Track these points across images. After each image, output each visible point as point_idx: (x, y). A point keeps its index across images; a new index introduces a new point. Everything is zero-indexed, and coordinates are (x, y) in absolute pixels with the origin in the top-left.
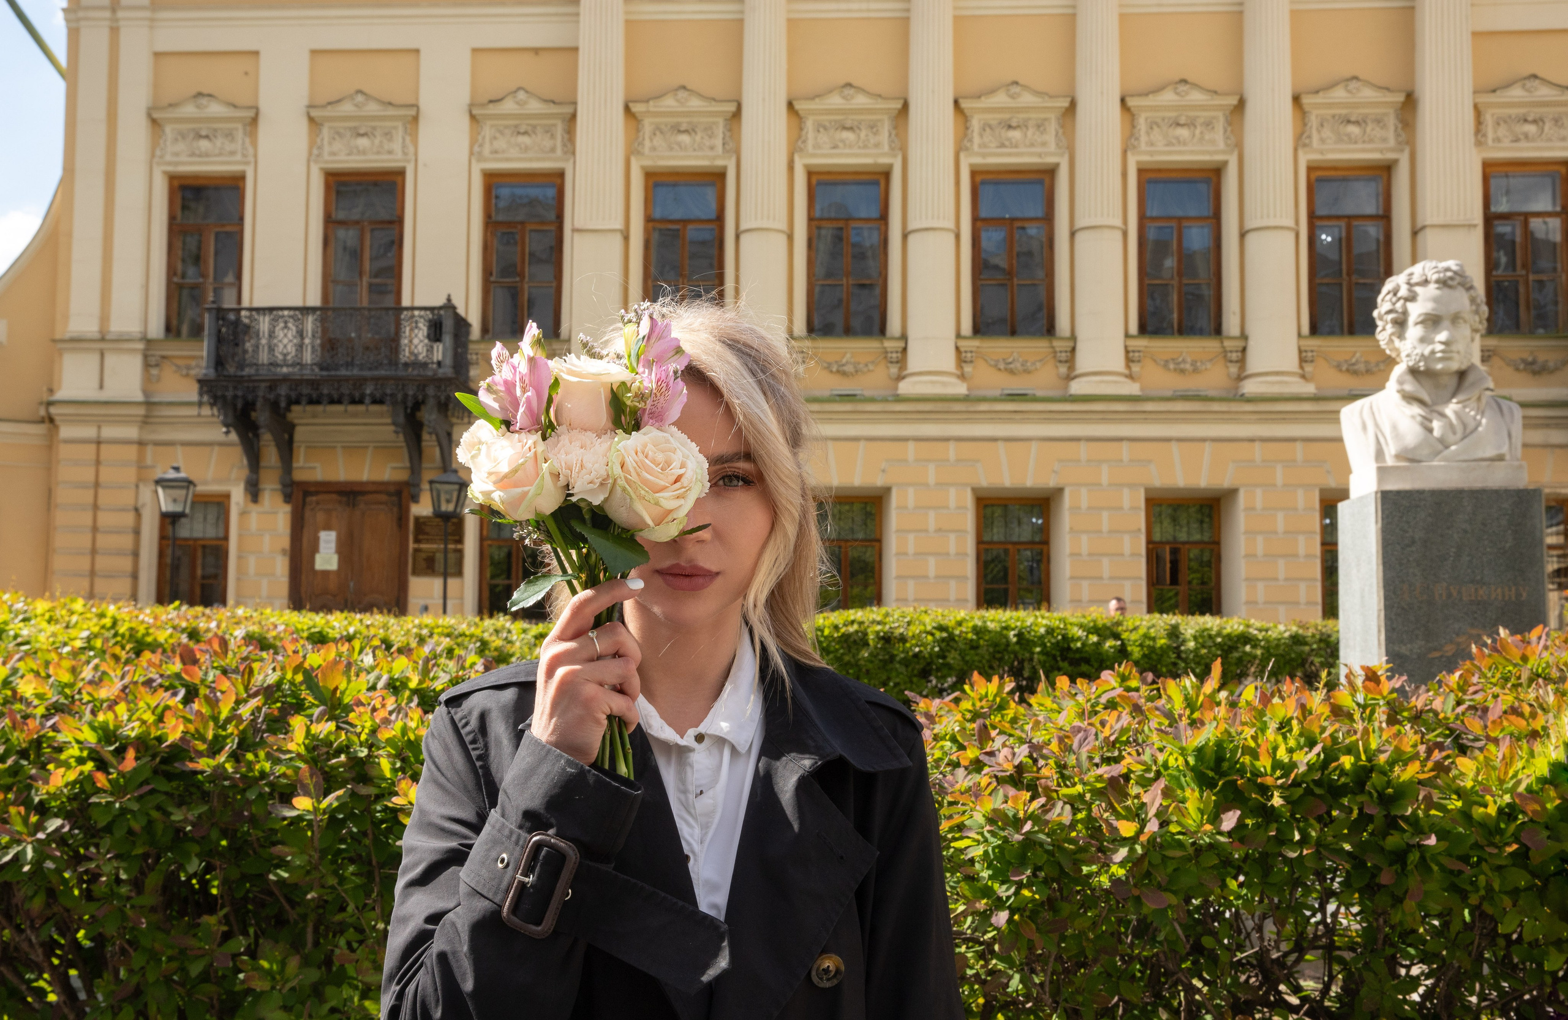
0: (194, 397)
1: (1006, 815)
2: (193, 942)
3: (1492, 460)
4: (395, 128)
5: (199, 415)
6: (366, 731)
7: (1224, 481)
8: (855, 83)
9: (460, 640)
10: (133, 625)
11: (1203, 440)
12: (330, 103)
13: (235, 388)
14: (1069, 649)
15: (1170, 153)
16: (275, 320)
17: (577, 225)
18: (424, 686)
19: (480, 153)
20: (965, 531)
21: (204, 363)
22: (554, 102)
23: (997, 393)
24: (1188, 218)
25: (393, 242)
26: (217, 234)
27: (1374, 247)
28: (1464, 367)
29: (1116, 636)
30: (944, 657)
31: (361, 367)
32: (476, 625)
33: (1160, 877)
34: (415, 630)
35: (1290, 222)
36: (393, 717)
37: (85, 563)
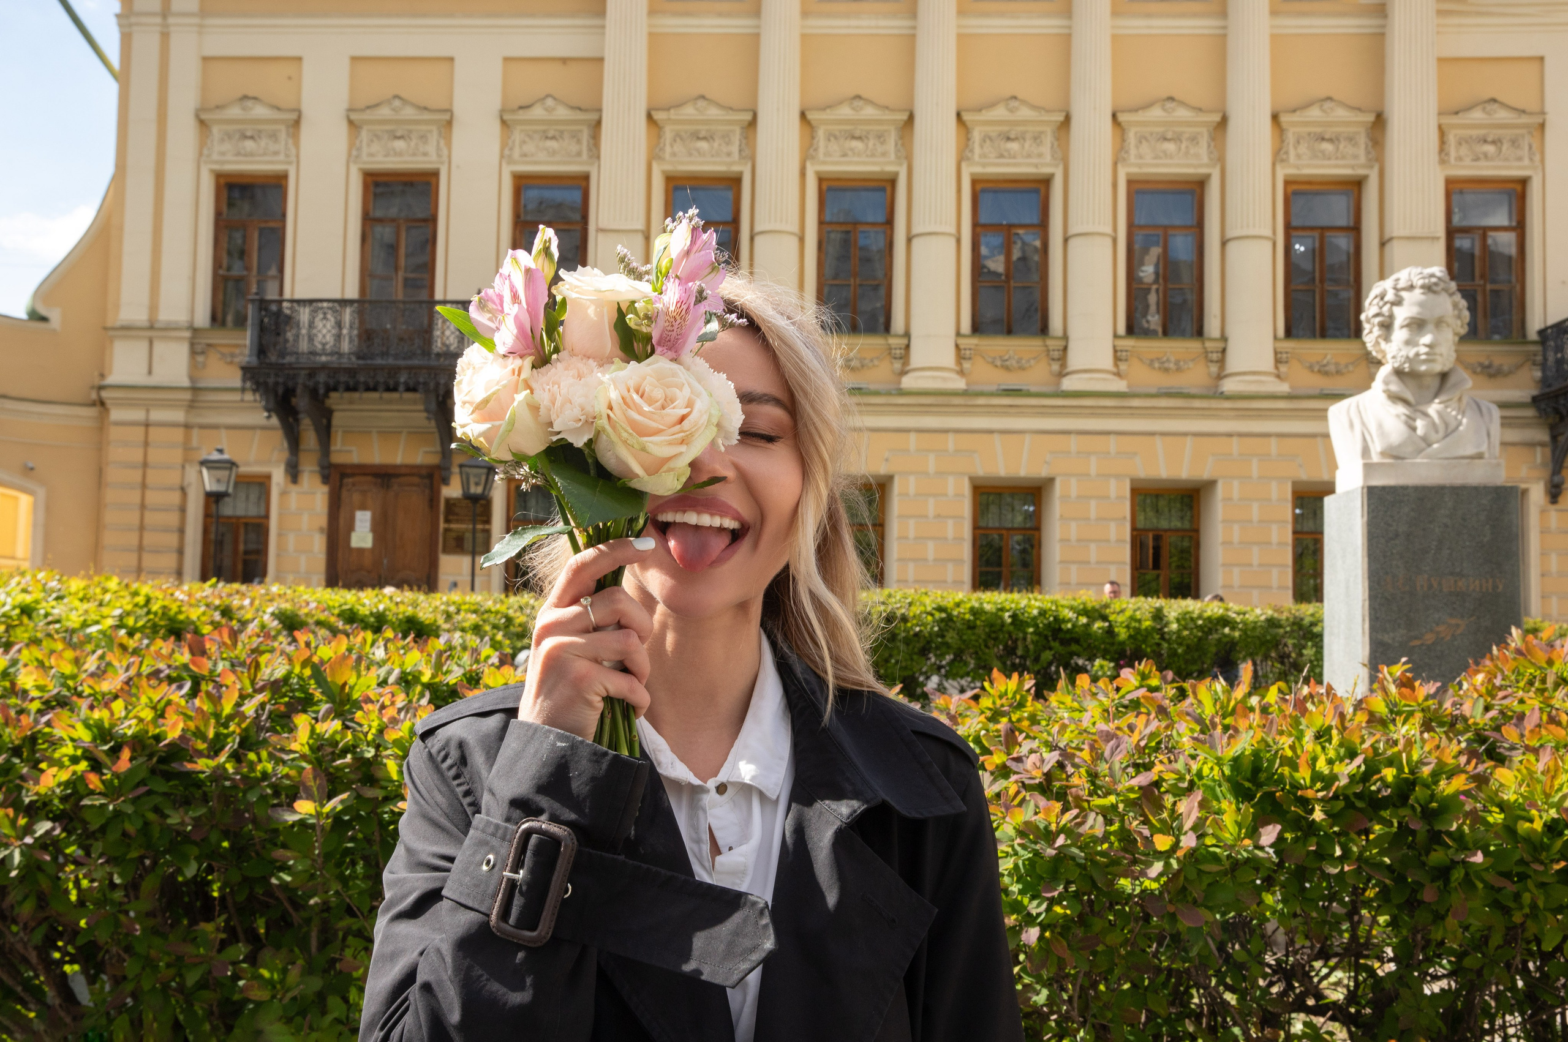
0: (238, 383)
1: (1038, 827)
2: (190, 949)
3: (1472, 458)
4: (430, 131)
5: (242, 401)
6: (373, 731)
7: (1205, 473)
8: (864, 95)
9: (486, 616)
10: (166, 603)
11: (1185, 434)
12: (368, 107)
13: (277, 375)
14: (1060, 629)
15: (1157, 165)
16: (315, 311)
17: (601, 225)
18: (437, 680)
19: (510, 156)
20: (962, 517)
21: (247, 351)
22: (580, 109)
23: (994, 388)
24: (1174, 227)
25: (427, 241)
26: (262, 231)
27: (1344, 258)
28: (1446, 369)
29: (1105, 618)
30: (943, 636)
31: (396, 356)
32: (502, 602)
33: (1196, 893)
34: (443, 607)
35: (1268, 232)
36: (402, 714)
37: (133, 539)
